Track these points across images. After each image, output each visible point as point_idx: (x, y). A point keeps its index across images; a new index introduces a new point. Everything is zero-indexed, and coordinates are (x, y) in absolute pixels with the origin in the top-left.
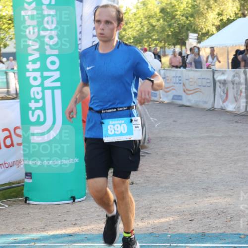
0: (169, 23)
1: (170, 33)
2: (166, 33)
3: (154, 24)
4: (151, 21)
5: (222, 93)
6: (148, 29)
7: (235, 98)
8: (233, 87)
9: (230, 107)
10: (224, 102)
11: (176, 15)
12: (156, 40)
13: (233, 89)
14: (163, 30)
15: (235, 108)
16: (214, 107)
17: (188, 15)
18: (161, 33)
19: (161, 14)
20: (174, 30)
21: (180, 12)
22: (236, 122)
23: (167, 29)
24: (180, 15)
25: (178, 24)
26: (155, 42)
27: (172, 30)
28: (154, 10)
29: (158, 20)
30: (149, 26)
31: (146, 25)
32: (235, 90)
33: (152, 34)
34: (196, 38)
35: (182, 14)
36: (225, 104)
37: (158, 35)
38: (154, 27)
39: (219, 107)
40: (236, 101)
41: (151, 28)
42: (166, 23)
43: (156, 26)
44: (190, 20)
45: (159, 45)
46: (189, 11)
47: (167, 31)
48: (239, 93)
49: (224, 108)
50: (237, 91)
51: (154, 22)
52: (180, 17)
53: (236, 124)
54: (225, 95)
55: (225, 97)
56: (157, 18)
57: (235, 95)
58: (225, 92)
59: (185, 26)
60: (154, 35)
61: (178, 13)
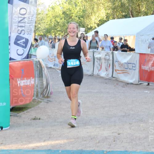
0: (68, 21)
3: (59, 21)
4: (57, 19)
5: (98, 65)
9: (103, 74)
10: (99, 70)
11: (72, 16)
12: (59, 31)
13: (105, 63)
14: (64, 25)
15: (106, 75)
16: (93, 74)
17: (80, 16)
18: (62, 26)
19: (63, 15)
22: (106, 83)
26: (59, 32)
28: (58, 12)
29: (61, 19)
31: (54, 22)
32: (106, 64)
33: (57, 27)
34: (84, 31)
36: (100, 72)
37: (61, 28)
38: (58, 23)
39: (96, 74)
40: (106, 70)
41: (56, 23)
42: (66, 21)
43: (59, 22)
44: (81, 20)
45: (61, 34)
46: (81, 14)
48: (108, 66)
49: (99, 75)
52: (75, 17)
53: (105, 85)
55: (100, 68)
56: (61, 18)
57: (106, 67)
58: (100, 65)
60: (58, 28)
61: (74, 15)
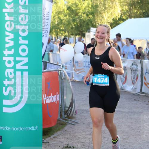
0: (74, 18)
1: (74, 26)
2: (71, 26)
3: (62, 18)
4: (60, 15)
5: (122, 77)
6: (58, 21)
7: (132, 81)
8: (131, 73)
10: (124, 83)
11: (79, 12)
12: (63, 30)
14: (69, 23)
15: (132, 89)
17: (88, 13)
18: (67, 25)
19: (68, 11)
20: (77, 24)
21: (82, 10)
22: (135, 100)
23: (72, 23)
24: (82, 13)
25: (80, 20)
26: (62, 32)
27: (75, 23)
28: (62, 7)
29: (66, 16)
30: (58, 19)
32: (133, 75)
33: (60, 26)
34: (95, 31)
35: (83, 12)
36: (124, 85)
37: (64, 27)
38: (62, 20)
40: (133, 84)
42: (71, 18)
44: (89, 17)
45: (64, 34)
46: (89, 10)
47: (72, 25)
48: (136, 78)
49: (123, 88)
50: (134, 76)
51: (62, 17)
52: (82, 14)
53: (135, 102)
54: (125, 78)
55: (124, 81)
56: (65, 14)
57: (133, 79)
58: (125, 76)
59: (85, 21)
60: (61, 27)
61: (81, 11)
